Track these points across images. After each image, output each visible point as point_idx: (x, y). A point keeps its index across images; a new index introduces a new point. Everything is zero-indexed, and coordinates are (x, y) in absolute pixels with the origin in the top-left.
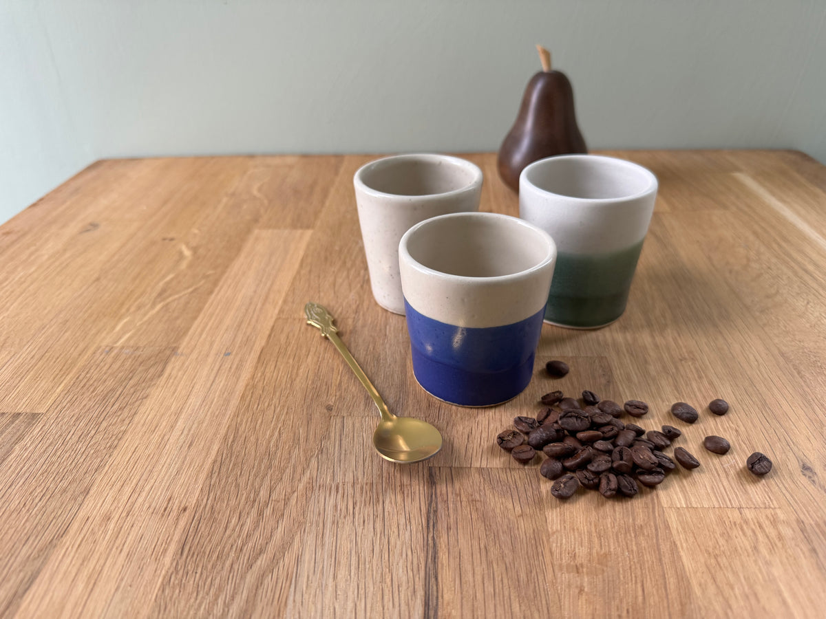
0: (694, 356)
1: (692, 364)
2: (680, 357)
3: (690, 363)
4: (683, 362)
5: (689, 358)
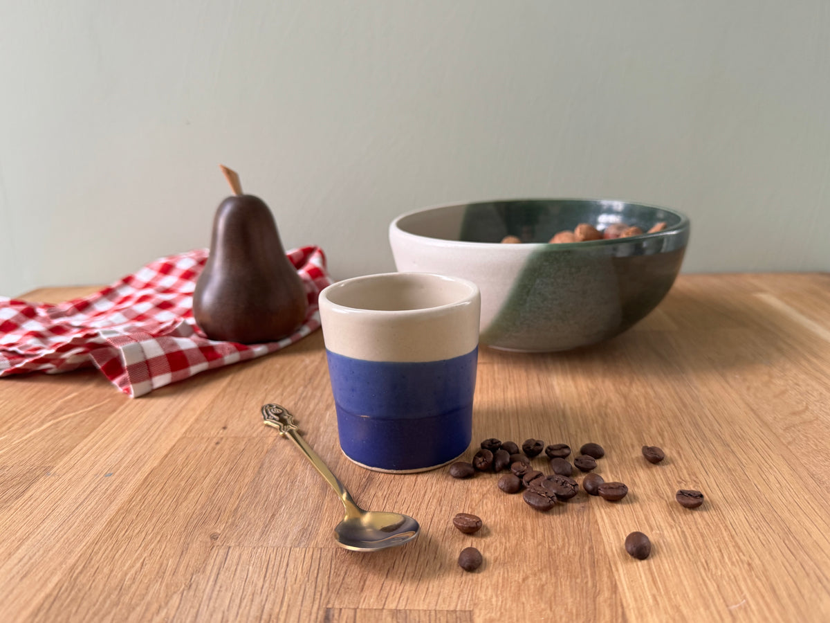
0: (697, 477)
2: (679, 479)
5: (689, 480)
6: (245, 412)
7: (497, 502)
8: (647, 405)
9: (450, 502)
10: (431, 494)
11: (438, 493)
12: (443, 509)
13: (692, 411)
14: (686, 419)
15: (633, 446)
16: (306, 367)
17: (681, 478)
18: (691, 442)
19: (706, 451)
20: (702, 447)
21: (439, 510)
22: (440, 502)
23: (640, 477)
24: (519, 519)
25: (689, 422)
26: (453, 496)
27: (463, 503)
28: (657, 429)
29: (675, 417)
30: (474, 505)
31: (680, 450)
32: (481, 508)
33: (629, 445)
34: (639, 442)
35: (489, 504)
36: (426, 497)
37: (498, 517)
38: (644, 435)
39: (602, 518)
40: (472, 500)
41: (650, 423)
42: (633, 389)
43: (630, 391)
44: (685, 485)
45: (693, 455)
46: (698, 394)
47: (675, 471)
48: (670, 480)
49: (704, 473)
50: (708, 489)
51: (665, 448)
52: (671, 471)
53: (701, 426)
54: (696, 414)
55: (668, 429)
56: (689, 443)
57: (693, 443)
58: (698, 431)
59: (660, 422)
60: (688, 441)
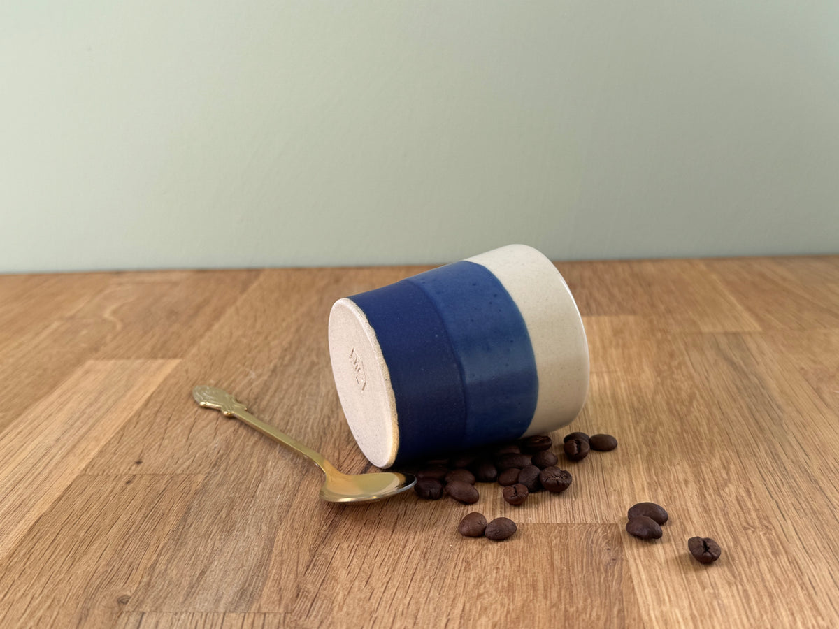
0: (770, 522)
1: (765, 534)
2: (745, 525)
3: (761, 533)
4: (749, 532)
5: (760, 526)
6: (166, 442)
7: (501, 554)
8: (710, 429)
9: (438, 554)
10: (414, 544)
11: (422, 543)
12: (429, 563)
13: (772, 438)
14: (761, 448)
15: (686, 482)
16: (250, 383)
17: (748, 523)
18: (766, 478)
19: (785, 489)
20: (780, 483)
21: (424, 564)
22: (424, 555)
23: (692, 522)
24: (528, 575)
25: (766, 452)
26: (443, 547)
27: (456, 556)
28: (722, 462)
29: (748, 445)
30: (471, 557)
31: (750, 487)
32: (479, 561)
33: (682, 480)
34: (696, 476)
35: (490, 557)
36: (407, 547)
37: (501, 572)
38: (703, 467)
39: (639, 573)
40: (468, 552)
41: (712, 453)
42: (694, 408)
43: (689, 412)
44: (753, 532)
45: (768, 493)
46: (780, 414)
47: (741, 514)
48: (733, 526)
49: (780, 517)
50: (783, 537)
51: (729, 485)
52: (735, 515)
53: (782, 457)
54: (776, 442)
55: (737, 460)
56: (763, 478)
57: (769, 478)
58: (777, 463)
59: (726, 452)
60: (762, 475)
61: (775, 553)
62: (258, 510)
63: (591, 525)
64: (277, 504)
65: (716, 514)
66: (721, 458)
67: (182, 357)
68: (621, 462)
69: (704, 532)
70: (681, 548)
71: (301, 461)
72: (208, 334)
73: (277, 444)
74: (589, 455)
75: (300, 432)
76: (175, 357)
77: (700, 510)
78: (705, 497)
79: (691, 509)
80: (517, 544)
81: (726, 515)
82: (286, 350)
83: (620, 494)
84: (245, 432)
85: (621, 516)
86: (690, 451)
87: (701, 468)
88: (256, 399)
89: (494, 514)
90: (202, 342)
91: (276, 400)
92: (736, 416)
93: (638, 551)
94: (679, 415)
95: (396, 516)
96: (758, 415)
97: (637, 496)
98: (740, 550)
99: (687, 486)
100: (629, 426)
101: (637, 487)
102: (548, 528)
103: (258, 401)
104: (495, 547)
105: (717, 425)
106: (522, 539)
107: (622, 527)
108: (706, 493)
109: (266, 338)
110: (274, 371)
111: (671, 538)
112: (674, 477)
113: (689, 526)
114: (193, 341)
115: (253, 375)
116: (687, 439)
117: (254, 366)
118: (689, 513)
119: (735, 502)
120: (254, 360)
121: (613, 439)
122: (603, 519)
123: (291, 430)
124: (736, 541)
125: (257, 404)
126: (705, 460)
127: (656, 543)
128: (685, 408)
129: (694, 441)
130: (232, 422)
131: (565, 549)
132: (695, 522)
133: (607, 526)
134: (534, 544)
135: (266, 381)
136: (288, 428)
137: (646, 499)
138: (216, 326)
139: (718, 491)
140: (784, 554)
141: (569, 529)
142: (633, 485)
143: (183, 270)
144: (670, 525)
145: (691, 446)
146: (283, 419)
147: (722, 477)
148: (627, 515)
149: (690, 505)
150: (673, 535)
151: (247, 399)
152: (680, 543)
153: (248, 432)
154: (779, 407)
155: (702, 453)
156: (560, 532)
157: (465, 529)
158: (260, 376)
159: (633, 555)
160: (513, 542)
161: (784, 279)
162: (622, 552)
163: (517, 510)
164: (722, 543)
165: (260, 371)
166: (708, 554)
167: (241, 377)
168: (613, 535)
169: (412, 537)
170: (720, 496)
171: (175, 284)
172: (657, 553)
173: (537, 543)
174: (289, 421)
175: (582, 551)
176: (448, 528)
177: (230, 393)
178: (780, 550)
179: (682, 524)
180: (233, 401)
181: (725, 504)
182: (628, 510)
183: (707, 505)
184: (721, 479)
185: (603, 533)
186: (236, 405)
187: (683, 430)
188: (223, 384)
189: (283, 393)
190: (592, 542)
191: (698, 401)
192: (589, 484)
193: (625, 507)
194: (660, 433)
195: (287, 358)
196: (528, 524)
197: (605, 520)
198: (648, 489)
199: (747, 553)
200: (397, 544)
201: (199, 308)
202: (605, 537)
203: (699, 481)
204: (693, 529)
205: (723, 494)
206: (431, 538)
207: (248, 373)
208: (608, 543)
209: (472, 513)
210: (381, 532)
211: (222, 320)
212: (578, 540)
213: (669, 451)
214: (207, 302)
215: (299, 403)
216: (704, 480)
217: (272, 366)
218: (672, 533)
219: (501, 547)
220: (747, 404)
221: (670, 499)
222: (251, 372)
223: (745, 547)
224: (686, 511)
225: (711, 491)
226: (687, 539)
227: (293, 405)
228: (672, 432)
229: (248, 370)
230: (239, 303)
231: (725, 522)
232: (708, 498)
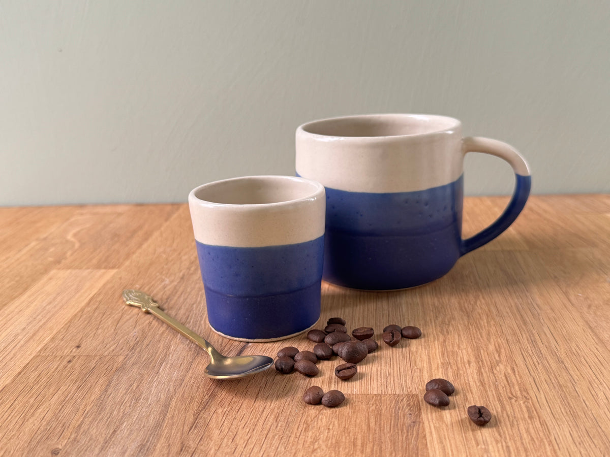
0: (528, 394)
1: (524, 403)
2: (510, 395)
3: (521, 402)
4: (513, 401)
5: (521, 396)
6: (100, 331)
7: (332, 417)
8: (488, 322)
9: (287, 418)
10: (270, 410)
11: (276, 409)
12: (280, 425)
13: (532, 329)
14: (524, 336)
15: (469, 362)
16: (164, 287)
17: (512, 394)
18: (527, 359)
19: (540, 367)
20: (536, 364)
21: (275, 426)
22: (277, 419)
23: (472, 393)
24: (351, 434)
25: (528, 340)
26: (290, 412)
27: (300, 419)
28: (495, 347)
29: (515, 334)
30: (310, 420)
31: (515, 367)
32: (316, 423)
33: (466, 360)
34: (476, 358)
35: (324, 420)
36: (265, 412)
37: (331, 432)
38: (482, 351)
39: (431, 433)
40: (308, 416)
41: (489, 340)
42: (477, 306)
43: (474, 309)
44: (516, 401)
45: (527, 371)
46: (539, 311)
47: (507, 386)
48: (501, 396)
49: (535, 389)
50: (537, 406)
51: (500, 364)
52: (503, 388)
53: (538, 343)
54: (535, 332)
55: (506, 346)
56: (525, 359)
57: (528, 359)
58: (535, 348)
59: (499, 340)
60: (524, 357)
61: (531, 418)
62: (159, 383)
63: (399, 396)
64: (174, 379)
65: (490, 387)
66: (495, 344)
67: (119, 267)
68: (423, 346)
69: (480, 402)
70: (463, 413)
71: (194, 346)
72: (139, 251)
73: (179, 333)
74: (401, 341)
75: (196, 324)
76: (113, 268)
77: (478, 384)
78: (482, 374)
79: (472, 383)
80: (345, 410)
81: (496, 388)
82: (192, 263)
83: (421, 371)
84: (157, 324)
85: (421, 388)
86: (473, 339)
87: (480, 351)
88: (167, 299)
89: (330, 387)
90: (134, 256)
91: (182, 299)
92: (507, 313)
93: (432, 415)
94: (467, 312)
95: (259, 389)
96: (523, 313)
97: (433, 373)
98: (505, 415)
99: (470, 366)
100: (431, 320)
101: (434, 367)
102: (367, 397)
103: (169, 300)
104: (328, 412)
105: (493, 319)
106: (348, 406)
107: (421, 397)
108: (483, 370)
109: (180, 254)
110: (182, 278)
111: (456, 405)
112: (460, 357)
113: (469, 396)
114: (128, 256)
115: (167, 281)
116: (471, 329)
117: (168, 275)
118: (470, 386)
119: (504, 378)
120: (169, 270)
121: (418, 330)
122: (408, 391)
123: (190, 322)
124: (503, 408)
125: (167, 303)
126: (483, 346)
127: (445, 410)
128: (471, 306)
129: (476, 331)
130: (148, 316)
131: (380, 413)
132: (474, 393)
133: (410, 396)
134: (357, 409)
135: (176, 286)
136: (188, 321)
137: (440, 376)
138: (145, 246)
139: (492, 369)
140: (537, 418)
141: (383, 399)
142: (431, 364)
143: (127, 204)
144: (455, 396)
145: (474, 335)
146: (185, 314)
147: (495, 358)
148: (425, 387)
149: (471, 380)
150: (457, 403)
151: (161, 299)
152: (462, 409)
153: (159, 324)
154: (538, 306)
155: (482, 340)
156: (376, 400)
157: (307, 399)
158: (172, 282)
159: (428, 419)
160: (342, 408)
161: (545, 211)
162: (420, 416)
163: (346, 383)
164: (493, 409)
165: (172, 278)
166: (482, 419)
167: (158, 283)
168: (414, 403)
169: (269, 404)
170: (493, 373)
171: (120, 214)
172: (445, 417)
173: (359, 409)
174: (189, 315)
175: (391, 416)
176: (295, 398)
177: (149, 295)
178: (534, 415)
179: (465, 395)
180: (150, 301)
181: (496, 380)
182: (426, 384)
183: (484, 380)
184: (494, 360)
185: (407, 401)
186: (153, 304)
187: (468, 322)
188: (145, 287)
189: (187, 294)
190: (399, 409)
191: (481, 301)
192: (399, 364)
193: (424, 381)
194: (452, 325)
195: (193, 269)
196: (353, 395)
197: (409, 391)
198: (442, 368)
199: (511, 417)
200: (257, 410)
201: (134, 232)
202: (409, 405)
203: (478, 362)
204: (472, 399)
205: (495, 371)
206: (282, 406)
207: (164, 279)
208: (410, 409)
209: (314, 386)
210: (247, 401)
211: (150, 241)
212: (389, 407)
213: (458, 340)
214: (140, 227)
215: (197, 302)
216: (482, 361)
217: (181, 274)
218: (457, 401)
219: (332, 412)
220: (516, 304)
221: (457, 375)
222: (166, 279)
223: (509, 413)
224: (468, 385)
225: (487, 369)
226: (468, 406)
227: (193, 304)
228: (460, 324)
229: (164, 277)
230: (162, 229)
231: (496, 393)
232: (484, 375)
